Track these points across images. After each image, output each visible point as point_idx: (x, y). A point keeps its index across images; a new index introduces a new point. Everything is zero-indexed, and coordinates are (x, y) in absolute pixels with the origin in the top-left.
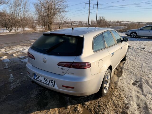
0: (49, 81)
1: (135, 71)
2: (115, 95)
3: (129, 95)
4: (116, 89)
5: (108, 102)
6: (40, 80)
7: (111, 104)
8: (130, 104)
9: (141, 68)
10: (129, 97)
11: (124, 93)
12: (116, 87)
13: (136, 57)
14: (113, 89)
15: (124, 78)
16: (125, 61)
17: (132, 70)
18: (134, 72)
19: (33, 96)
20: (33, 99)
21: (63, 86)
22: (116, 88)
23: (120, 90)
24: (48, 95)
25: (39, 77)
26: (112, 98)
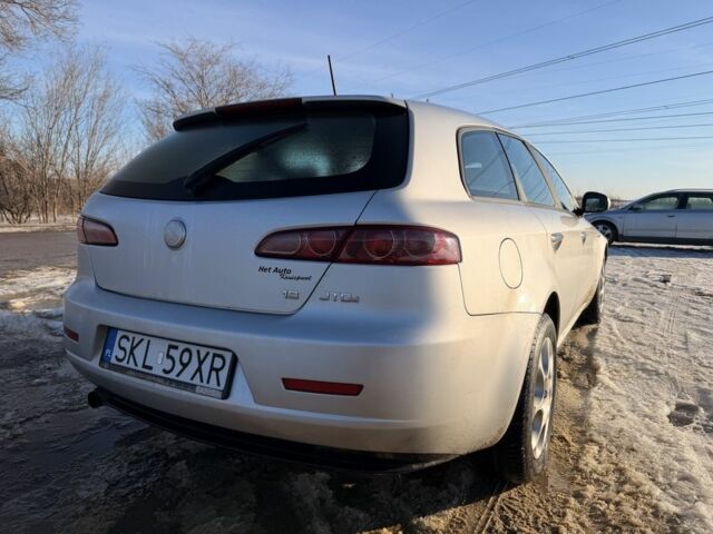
0: (194, 365)
1: (660, 363)
2: (595, 476)
3: (672, 470)
4: (586, 442)
5: (565, 514)
6: (140, 363)
7: (582, 525)
8: (696, 516)
9: (687, 350)
10: (675, 481)
11: (642, 462)
12: (583, 433)
13: (642, 310)
14: (572, 443)
15: (614, 393)
16: (594, 326)
17: (642, 360)
18: (656, 365)
19: (89, 490)
20: (88, 509)
21: (290, 384)
22: (585, 439)
23: (613, 448)
24: (183, 484)
25: (133, 349)
26: (577, 488)
